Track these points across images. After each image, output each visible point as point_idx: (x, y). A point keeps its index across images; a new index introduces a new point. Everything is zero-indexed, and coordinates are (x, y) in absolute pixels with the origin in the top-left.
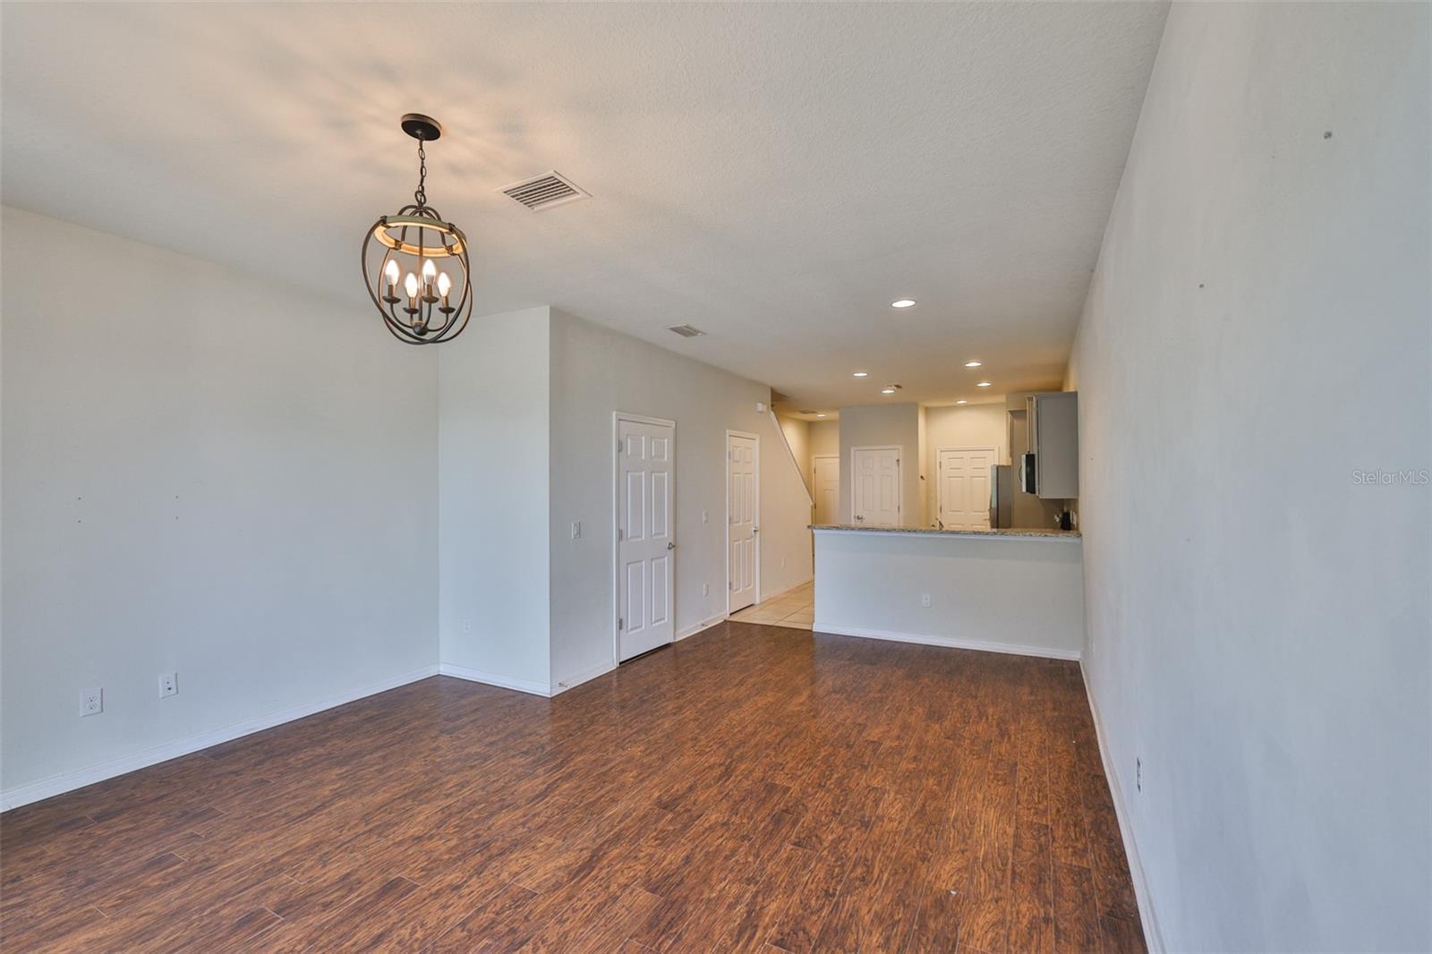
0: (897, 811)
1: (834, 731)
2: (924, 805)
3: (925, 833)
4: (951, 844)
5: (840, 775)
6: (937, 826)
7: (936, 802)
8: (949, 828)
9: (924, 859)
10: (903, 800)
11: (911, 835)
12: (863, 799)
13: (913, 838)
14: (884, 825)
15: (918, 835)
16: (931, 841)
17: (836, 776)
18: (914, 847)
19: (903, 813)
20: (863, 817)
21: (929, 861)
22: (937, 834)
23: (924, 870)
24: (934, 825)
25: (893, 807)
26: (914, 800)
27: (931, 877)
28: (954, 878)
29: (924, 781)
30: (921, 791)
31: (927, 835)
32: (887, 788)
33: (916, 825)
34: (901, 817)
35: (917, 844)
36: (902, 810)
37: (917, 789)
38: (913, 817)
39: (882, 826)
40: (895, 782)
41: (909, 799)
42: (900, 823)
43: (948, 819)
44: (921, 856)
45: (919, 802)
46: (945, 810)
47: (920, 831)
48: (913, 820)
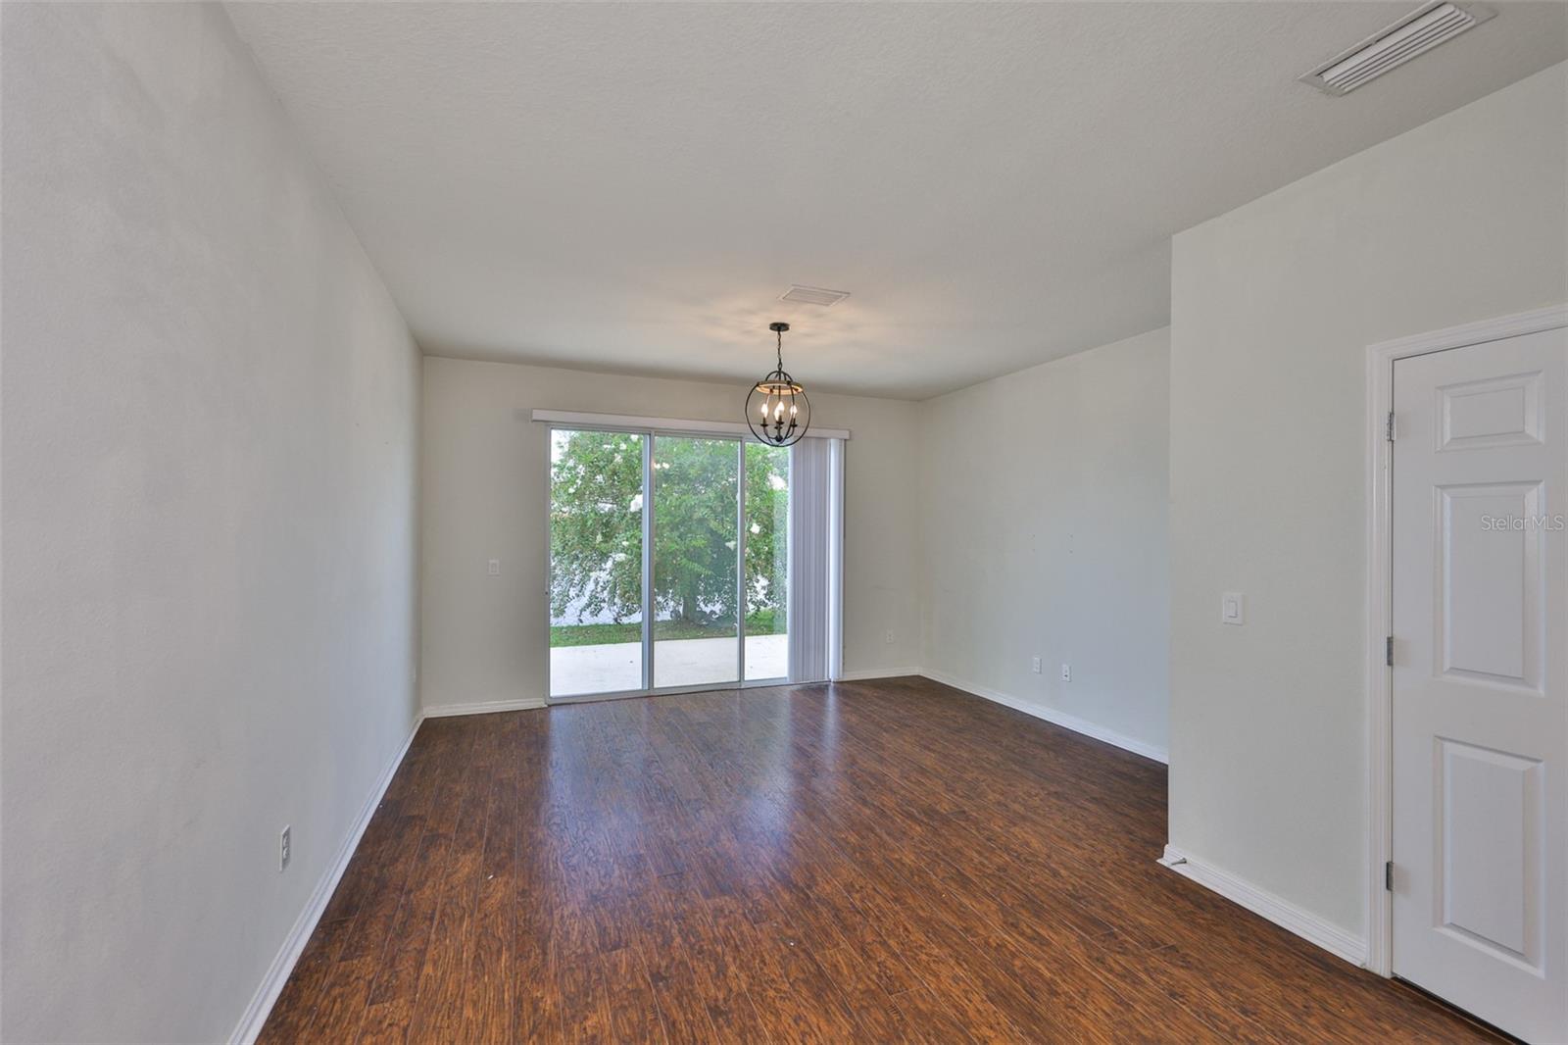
0: (573, 929)
2: (545, 953)
3: (530, 917)
4: (500, 918)
5: (675, 944)
6: (520, 933)
7: (531, 966)
8: (505, 937)
9: (523, 893)
10: (572, 946)
11: (545, 909)
12: (619, 924)
13: (542, 907)
14: (577, 906)
15: (537, 913)
16: (522, 912)
17: (678, 940)
18: (536, 899)
19: (565, 929)
20: (604, 905)
21: (518, 893)
22: (517, 922)
23: (520, 883)
24: (523, 933)
25: (579, 931)
26: (560, 955)
27: (513, 883)
28: (492, 889)
29: (560, 998)
30: (556, 976)
31: (528, 916)
32: (602, 956)
33: (545, 922)
34: (564, 924)
35: (535, 903)
36: (568, 933)
37: (563, 976)
38: (551, 929)
39: (579, 903)
40: (599, 970)
41: (566, 952)
42: (562, 917)
43: (509, 948)
44: (528, 894)
45: (552, 956)
46: (516, 959)
47: (538, 917)
48: (549, 926)
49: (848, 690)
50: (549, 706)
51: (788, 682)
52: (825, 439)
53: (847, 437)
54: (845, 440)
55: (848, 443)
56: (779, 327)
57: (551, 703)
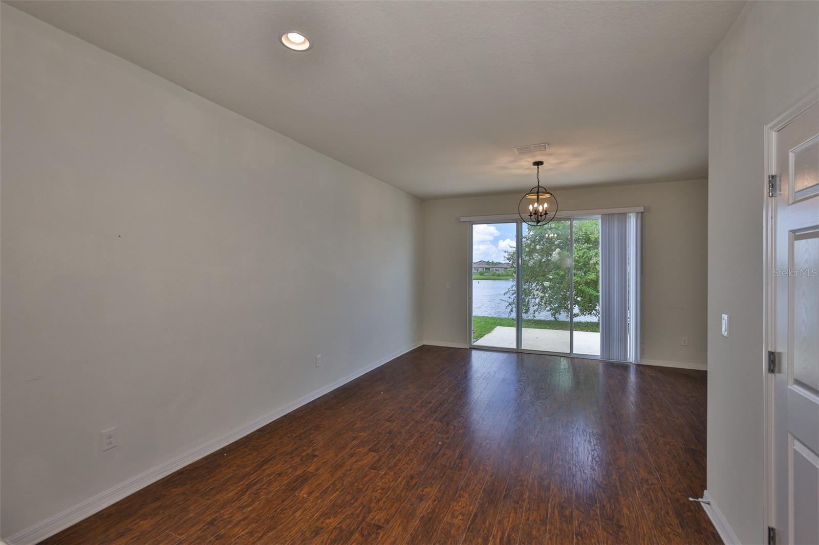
1: (399, 460)
49: (641, 369)
50: (470, 348)
51: (600, 358)
52: (626, 213)
53: (642, 211)
54: (642, 213)
55: (643, 214)
56: (538, 164)
57: (472, 347)
